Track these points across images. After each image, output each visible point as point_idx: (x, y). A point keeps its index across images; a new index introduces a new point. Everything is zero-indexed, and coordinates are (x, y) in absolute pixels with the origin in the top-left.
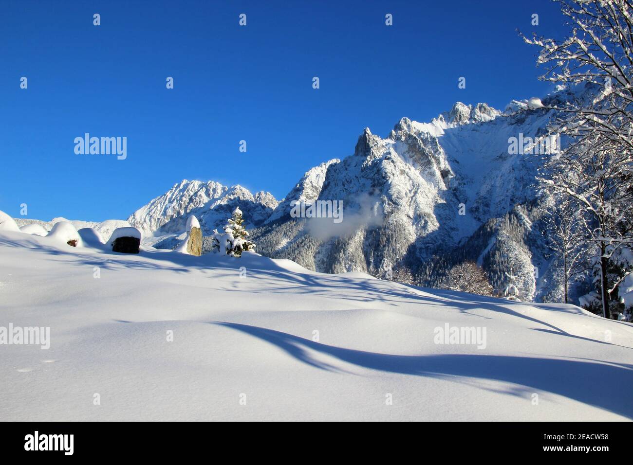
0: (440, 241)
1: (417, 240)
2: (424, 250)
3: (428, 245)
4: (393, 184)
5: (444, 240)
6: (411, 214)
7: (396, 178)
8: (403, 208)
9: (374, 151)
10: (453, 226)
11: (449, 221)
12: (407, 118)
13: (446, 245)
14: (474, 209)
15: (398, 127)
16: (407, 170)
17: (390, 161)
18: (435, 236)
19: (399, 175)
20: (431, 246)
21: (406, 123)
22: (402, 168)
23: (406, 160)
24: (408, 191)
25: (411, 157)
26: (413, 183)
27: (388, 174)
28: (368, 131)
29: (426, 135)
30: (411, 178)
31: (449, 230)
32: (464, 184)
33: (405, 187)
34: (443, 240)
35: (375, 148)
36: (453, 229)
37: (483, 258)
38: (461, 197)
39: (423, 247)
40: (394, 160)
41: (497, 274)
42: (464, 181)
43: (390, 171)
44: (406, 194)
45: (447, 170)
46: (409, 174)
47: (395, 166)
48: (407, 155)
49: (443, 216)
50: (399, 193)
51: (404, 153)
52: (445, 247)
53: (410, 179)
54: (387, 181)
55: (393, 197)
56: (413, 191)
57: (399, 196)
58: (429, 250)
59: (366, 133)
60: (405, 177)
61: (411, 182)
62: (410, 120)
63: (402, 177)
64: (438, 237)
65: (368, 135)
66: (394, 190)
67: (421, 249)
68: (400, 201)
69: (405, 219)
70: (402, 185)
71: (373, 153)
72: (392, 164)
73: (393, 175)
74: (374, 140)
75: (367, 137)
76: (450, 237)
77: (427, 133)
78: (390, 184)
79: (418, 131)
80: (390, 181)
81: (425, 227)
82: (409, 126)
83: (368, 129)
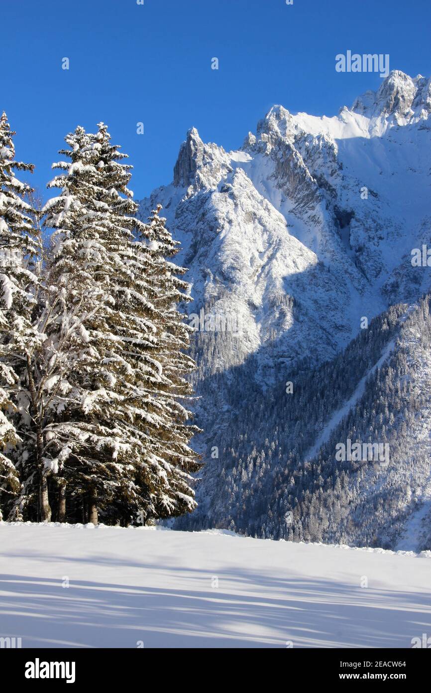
0: (307, 353)
1: (262, 350)
2: (272, 370)
3: (281, 359)
4: (227, 241)
5: (316, 350)
6: (258, 301)
7: (235, 229)
8: (240, 288)
9: (201, 175)
10: (340, 322)
11: (333, 313)
12: (281, 107)
13: (317, 360)
14: (389, 288)
15: (263, 127)
16: (261, 213)
17: (227, 195)
18: (299, 342)
19: (242, 223)
20: (287, 361)
21: (278, 116)
22: (251, 209)
23: (267, 192)
24: (257, 254)
25: (280, 186)
26: (270, 237)
27: (221, 222)
28: (196, 136)
29: (316, 142)
30: (268, 226)
31: (331, 331)
32: (381, 238)
33: (252, 246)
34: (313, 351)
35: (205, 169)
36: (339, 328)
37: (366, 383)
38: (369, 264)
39: (271, 364)
40: (236, 193)
41: (384, 413)
42: (379, 232)
43: (224, 215)
44: (252, 260)
45: (349, 210)
46: (264, 221)
47: (236, 205)
48: (273, 183)
49: (321, 302)
50: (236, 258)
51: (267, 179)
52: (315, 363)
53: (265, 230)
54: (218, 234)
55: (225, 266)
56: (269, 253)
57: (236, 265)
58: (282, 371)
59: (190, 138)
60: (255, 228)
61: (266, 236)
62: (287, 112)
63: (250, 227)
64: (304, 345)
65: (195, 144)
66: (228, 252)
67: (266, 367)
68: (238, 275)
69: (244, 309)
70: (245, 243)
71: (199, 179)
72: (229, 200)
73: (230, 222)
74: (205, 152)
75: (193, 148)
76: (328, 344)
77: (319, 138)
78: (222, 242)
79: (303, 134)
80: (222, 235)
81: (279, 324)
82: (283, 124)
83: (195, 130)
